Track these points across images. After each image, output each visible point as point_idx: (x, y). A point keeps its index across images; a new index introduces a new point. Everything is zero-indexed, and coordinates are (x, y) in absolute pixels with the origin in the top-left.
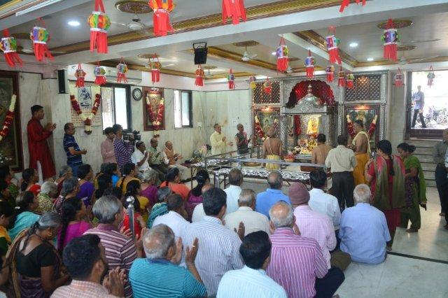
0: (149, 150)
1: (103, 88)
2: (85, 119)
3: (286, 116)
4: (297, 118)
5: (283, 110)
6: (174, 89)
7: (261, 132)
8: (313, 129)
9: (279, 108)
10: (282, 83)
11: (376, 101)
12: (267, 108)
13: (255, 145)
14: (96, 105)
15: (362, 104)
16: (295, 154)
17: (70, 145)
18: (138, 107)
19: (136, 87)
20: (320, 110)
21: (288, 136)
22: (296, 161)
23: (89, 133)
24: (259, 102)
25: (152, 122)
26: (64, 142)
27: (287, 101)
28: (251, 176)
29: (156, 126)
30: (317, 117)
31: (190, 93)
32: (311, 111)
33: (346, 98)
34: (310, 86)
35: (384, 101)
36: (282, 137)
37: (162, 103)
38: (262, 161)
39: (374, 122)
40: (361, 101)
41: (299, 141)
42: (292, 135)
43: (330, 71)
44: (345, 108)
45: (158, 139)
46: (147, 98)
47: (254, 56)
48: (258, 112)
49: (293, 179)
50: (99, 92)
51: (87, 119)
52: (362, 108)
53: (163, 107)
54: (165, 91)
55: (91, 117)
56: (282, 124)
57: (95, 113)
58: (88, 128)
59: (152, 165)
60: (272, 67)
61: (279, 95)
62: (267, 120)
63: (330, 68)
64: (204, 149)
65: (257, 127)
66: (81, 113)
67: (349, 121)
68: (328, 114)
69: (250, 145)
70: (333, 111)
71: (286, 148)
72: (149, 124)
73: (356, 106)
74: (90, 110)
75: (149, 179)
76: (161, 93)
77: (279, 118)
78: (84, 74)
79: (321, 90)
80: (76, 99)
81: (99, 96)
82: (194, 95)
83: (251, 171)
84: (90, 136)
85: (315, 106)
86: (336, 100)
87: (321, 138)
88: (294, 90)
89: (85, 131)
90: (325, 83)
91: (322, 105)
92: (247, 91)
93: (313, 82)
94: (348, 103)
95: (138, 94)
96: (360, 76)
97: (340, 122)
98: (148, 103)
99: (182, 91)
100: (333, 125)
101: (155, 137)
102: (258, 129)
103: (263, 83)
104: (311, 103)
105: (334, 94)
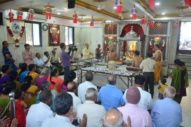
0: (51, 56)
1: (25, 23)
2: (16, 39)
3: (120, 41)
4: (125, 43)
5: (118, 38)
6: (65, 26)
7: (107, 49)
8: (132, 48)
9: (117, 37)
10: (118, 24)
11: (165, 35)
12: (111, 37)
13: (104, 55)
14: (21, 32)
15: (158, 36)
16: (123, 60)
17: (6, 53)
18: (45, 34)
19: (44, 24)
20: (137, 39)
21: (121, 51)
22: (124, 64)
23: (18, 46)
24: (107, 34)
25: (53, 41)
26: (3, 52)
27: (121, 34)
28: (100, 72)
29: (55, 44)
30: (135, 43)
31: (73, 28)
32: (132, 39)
33: (150, 33)
34: (132, 27)
35: (169, 36)
36: (118, 51)
37: (58, 32)
38: (106, 64)
39: (163, 45)
40: (157, 35)
41: (126, 54)
42: (122, 51)
43: (144, 18)
44: (149, 38)
45: (56, 51)
46: (51, 30)
47: (104, 7)
48: (106, 39)
49: (122, 75)
50: (23, 25)
51: (17, 39)
52: (158, 38)
53: (59, 34)
54: (60, 26)
55: (19, 38)
56: (118, 45)
57: (21, 36)
58: (17, 44)
59: (52, 63)
60: (114, 16)
61: (117, 31)
62: (110, 43)
63: (144, 16)
64: (80, 56)
65: (105, 46)
66: (13, 36)
67: (151, 44)
68: (140, 40)
69: (102, 55)
70: (143, 39)
71: (119, 57)
72: (52, 43)
73: (155, 37)
74: (18, 35)
75: (45, 73)
76: (58, 27)
77: (116, 42)
78: (13, 15)
79: (137, 28)
80: (11, 28)
81: (23, 28)
82: (75, 29)
83: (101, 69)
84: (19, 48)
85: (134, 36)
86: (145, 34)
87: (137, 53)
88: (124, 28)
89: (16, 46)
90: (139, 25)
91: (138, 36)
92: (101, 28)
93: (134, 25)
94: (151, 35)
95: (45, 27)
96: (157, 23)
97: (146, 45)
98: (51, 32)
99: (69, 27)
100: (143, 46)
101: (55, 49)
102: (106, 47)
103: (109, 25)
104: (132, 35)
105: (144, 31)
